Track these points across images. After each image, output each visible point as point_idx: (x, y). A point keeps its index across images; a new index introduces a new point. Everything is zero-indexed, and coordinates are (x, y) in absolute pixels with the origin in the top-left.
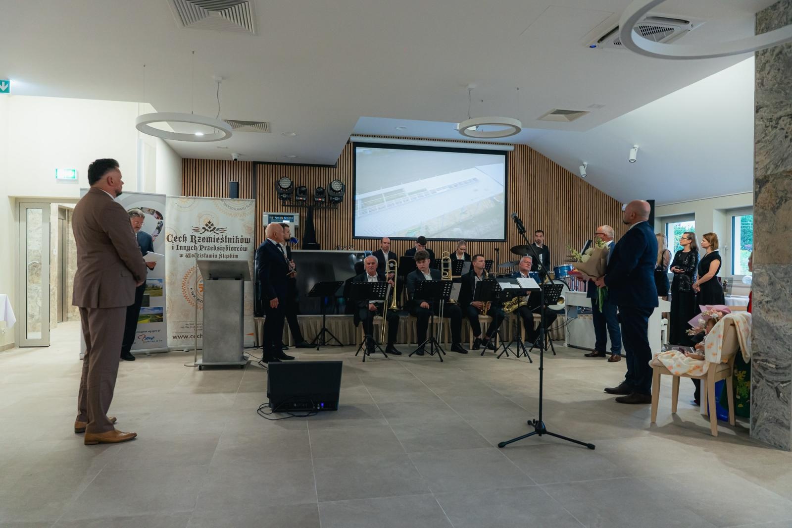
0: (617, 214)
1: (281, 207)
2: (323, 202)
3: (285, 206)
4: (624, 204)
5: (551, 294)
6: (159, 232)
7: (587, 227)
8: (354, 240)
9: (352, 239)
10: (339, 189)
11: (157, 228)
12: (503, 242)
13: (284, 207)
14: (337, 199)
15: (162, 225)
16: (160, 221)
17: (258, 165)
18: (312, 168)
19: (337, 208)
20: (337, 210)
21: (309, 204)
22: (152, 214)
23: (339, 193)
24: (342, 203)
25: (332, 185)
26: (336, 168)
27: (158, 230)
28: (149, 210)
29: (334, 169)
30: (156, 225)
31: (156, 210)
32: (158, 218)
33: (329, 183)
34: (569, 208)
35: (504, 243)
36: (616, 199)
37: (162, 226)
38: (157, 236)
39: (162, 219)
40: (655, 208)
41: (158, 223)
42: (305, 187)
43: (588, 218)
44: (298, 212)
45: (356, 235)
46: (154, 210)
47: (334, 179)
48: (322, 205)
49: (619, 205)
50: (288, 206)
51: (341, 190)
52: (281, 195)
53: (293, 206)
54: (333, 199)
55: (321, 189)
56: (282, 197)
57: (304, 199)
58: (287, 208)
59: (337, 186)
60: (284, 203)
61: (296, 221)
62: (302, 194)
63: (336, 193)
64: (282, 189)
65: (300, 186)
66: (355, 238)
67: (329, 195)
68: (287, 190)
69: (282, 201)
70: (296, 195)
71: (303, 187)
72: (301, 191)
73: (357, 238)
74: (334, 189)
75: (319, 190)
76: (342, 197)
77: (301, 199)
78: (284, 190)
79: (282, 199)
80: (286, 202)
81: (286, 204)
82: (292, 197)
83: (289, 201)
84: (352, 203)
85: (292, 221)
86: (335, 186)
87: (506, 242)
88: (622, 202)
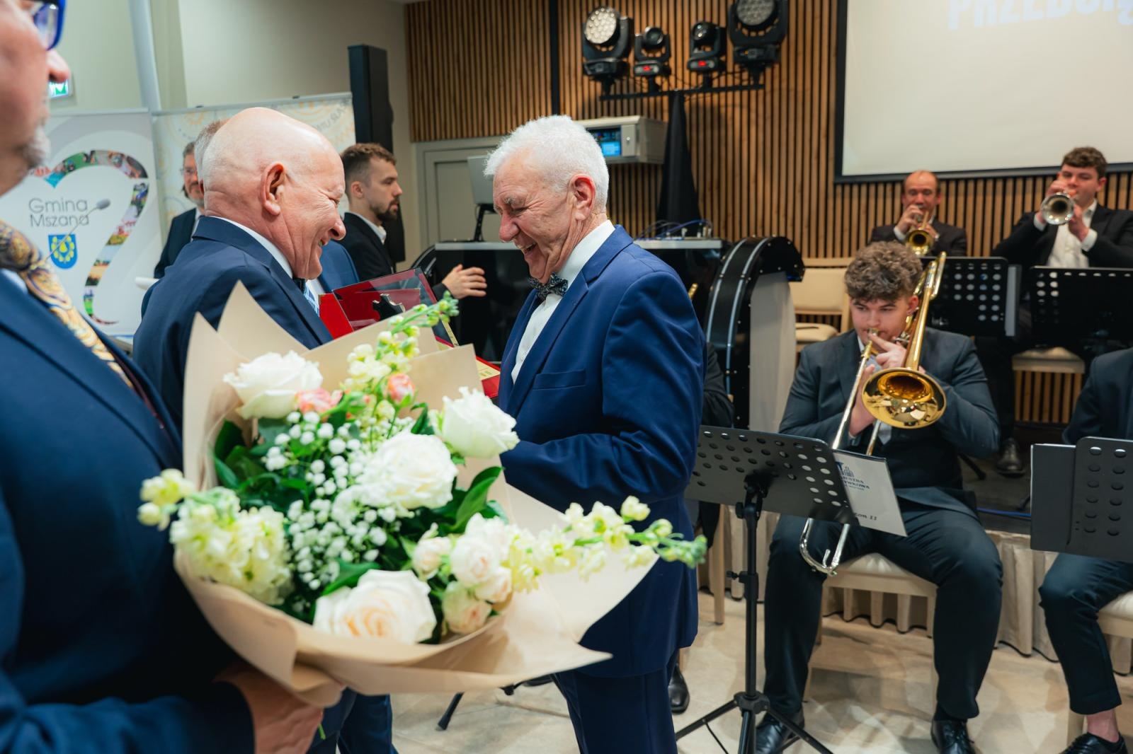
2: (711, 71)
3: (610, 98)
6: (139, 212)
8: (839, 189)
9: (835, 185)
10: (759, 21)
11: (133, 203)
13: (606, 103)
14: (752, 54)
15: (147, 191)
16: (138, 181)
19: (763, 86)
20: (761, 92)
21: (687, 80)
22: (119, 165)
23: (768, 30)
24: (777, 67)
25: (739, 8)
27: (134, 208)
28: (111, 156)
30: (130, 195)
31: (127, 153)
32: (132, 175)
33: (732, 2)
37: (145, 194)
38: (134, 223)
39: (144, 175)
41: (135, 189)
42: (659, 31)
44: (635, 114)
45: (849, 168)
46: (122, 155)
48: (723, 78)
50: (615, 97)
51: (769, 22)
52: (589, 65)
53: (628, 97)
54: (742, 54)
55: (706, 26)
56: (593, 71)
57: (656, 69)
58: (612, 102)
59: (756, 9)
60: (606, 88)
61: (628, 142)
62: (651, 55)
63: (749, 34)
64: (598, 48)
65: (647, 29)
66: (842, 180)
67: (735, 45)
68: (611, 48)
69: (599, 85)
70: (636, 59)
71: (654, 30)
72: (649, 46)
73: (850, 180)
74: (745, 20)
75: (700, 35)
76: (771, 46)
77: (647, 70)
78: (604, 49)
79: (597, 77)
80: (612, 87)
81: (612, 93)
82: (623, 69)
83: (618, 82)
84: (833, 59)
85: (621, 145)
86: (749, 9)
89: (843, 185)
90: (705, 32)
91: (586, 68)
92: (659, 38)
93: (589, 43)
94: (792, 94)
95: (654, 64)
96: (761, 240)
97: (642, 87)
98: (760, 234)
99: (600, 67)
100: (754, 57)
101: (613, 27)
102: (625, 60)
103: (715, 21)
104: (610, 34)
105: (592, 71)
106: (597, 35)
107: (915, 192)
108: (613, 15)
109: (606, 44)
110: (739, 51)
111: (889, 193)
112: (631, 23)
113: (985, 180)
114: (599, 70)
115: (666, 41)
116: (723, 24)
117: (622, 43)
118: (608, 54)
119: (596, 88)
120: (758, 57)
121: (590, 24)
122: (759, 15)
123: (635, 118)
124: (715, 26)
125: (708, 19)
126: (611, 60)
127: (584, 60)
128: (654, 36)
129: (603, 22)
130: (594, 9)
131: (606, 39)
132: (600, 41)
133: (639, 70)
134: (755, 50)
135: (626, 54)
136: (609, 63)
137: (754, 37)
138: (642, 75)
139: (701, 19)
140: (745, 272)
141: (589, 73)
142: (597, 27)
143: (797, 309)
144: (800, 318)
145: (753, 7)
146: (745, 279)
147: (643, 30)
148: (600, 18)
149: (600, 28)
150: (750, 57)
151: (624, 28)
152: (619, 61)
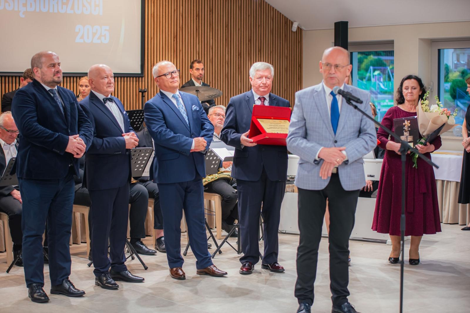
0: (286, 36)
4: (295, 22)
12: (139, 77)
34: (227, 26)
35: (140, 79)
43: (250, 41)
49: (288, 23)
87: (142, 77)
88: (292, 20)
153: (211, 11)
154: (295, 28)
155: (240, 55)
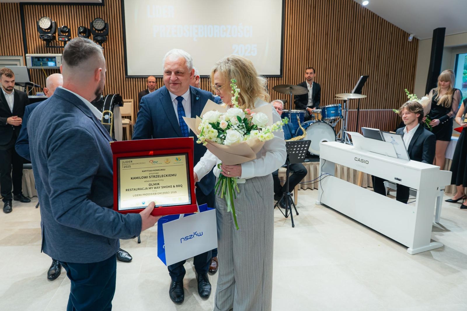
0: (403, 45)
1: (45, 48)
3: (50, 47)
4: (412, 34)
5: (296, 151)
7: (369, 60)
8: (127, 79)
9: (126, 78)
10: (100, 28)
12: (278, 78)
13: (48, 48)
14: (99, 38)
17: (26, 6)
18: (80, 6)
23: (103, 31)
25: (94, 24)
26: (104, 6)
29: (103, 7)
33: (91, 21)
34: (351, 40)
36: (403, 29)
40: (445, 38)
42: (67, 27)
43: (370, 50)
44: (60, 53)
45: (129, 74)
47: (98, 17)
49: (405, 35)
50: (52, 47)
51: (104, 28)
52: (41, 36)
53: (57, 47)
54: (96, 38)
55: (83, 28)
56: (44, 37)
57: (67, 39)
58: (51, 49)
59: (99, 25)
60: (48, 44)
61: (59, 62)
62: (64, 34)
63: (98, 32)
64: (44, 30)
65: (63, 26)
66: (128, 77)
67: (93, 34)
68: (49, 31)
69: (45, 42)
70: (59, 35)
71: (65, 27)
72: (63, 31)
73: (130, 77)
74: (96, 28)
75: (82, 30)
76: (105, 36)
77: (63, 39)
78: (46, 31)
79: (44, 40)
80: (50, 43)
81: (50, 45)
82: (54, 38)
83: (52, 42)
84: (122, 41)
85: (55, 63)
86: (97, 25)
87: (281, 77)
88: (409, 33)
89: (128, 78)
90: (83, 29)
91: (40, 36)
92: (67, 30)
93: (41, 28)
94: (111, 50)
95: (65, 38)
96: (114, 95)
97: (62, 45)
98: (113, 93)
99: (45, 37)
100: (100, 39)
101: (50, 24)
102: (54, 35)
103: (86, 27)
104: (49, 26)
105: (42, 37)
106: (44, 26)
107: (150, 82)
108: (49, 20)
109: (47, 29)
110: (95, 37)
111: (141, 81)
112: (56, 24)
113: (159, 78)
114: (46, 38)
115: (69, 30)
116: (89, 28)
117: (53, 29)
118: (49, 33)
119: (43, 43)
120: (101, 39)
121: (40, 22)
122: (100, 27)
123: (61, 55)
124: (86, 28)
125: (84, 26)
126: (50, 35)
127: (39, 34)
128: (65, 29)
129: (46, 22)
130: (41, 17)
131: (47, 28)
132: (45, 28)
133: (60, 39)
134: (100, 37)
135: (55, 33)
136: (49, 36)
137: (99, 33)
138: (62, 41)
139: (81, 25)
140: (111, 104)
141: (42, 38)
142: (43, 23)
143: (122, 115)
144: (123, 117)
145: (98, 24)
146: (111, 106)
147: (61, 26)
148: (44, 20)
149: (45, 24)
150: (99, 39)
151: (53, 25)
152: (52, 35)
153: (338, 30)
154: (410, 39)
155: (361, 60)
